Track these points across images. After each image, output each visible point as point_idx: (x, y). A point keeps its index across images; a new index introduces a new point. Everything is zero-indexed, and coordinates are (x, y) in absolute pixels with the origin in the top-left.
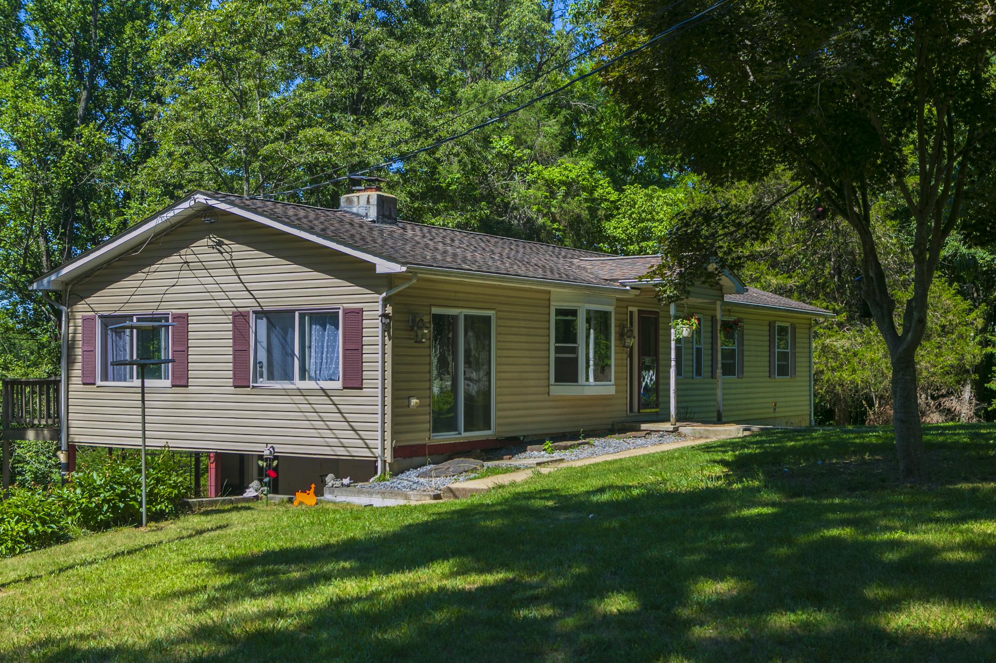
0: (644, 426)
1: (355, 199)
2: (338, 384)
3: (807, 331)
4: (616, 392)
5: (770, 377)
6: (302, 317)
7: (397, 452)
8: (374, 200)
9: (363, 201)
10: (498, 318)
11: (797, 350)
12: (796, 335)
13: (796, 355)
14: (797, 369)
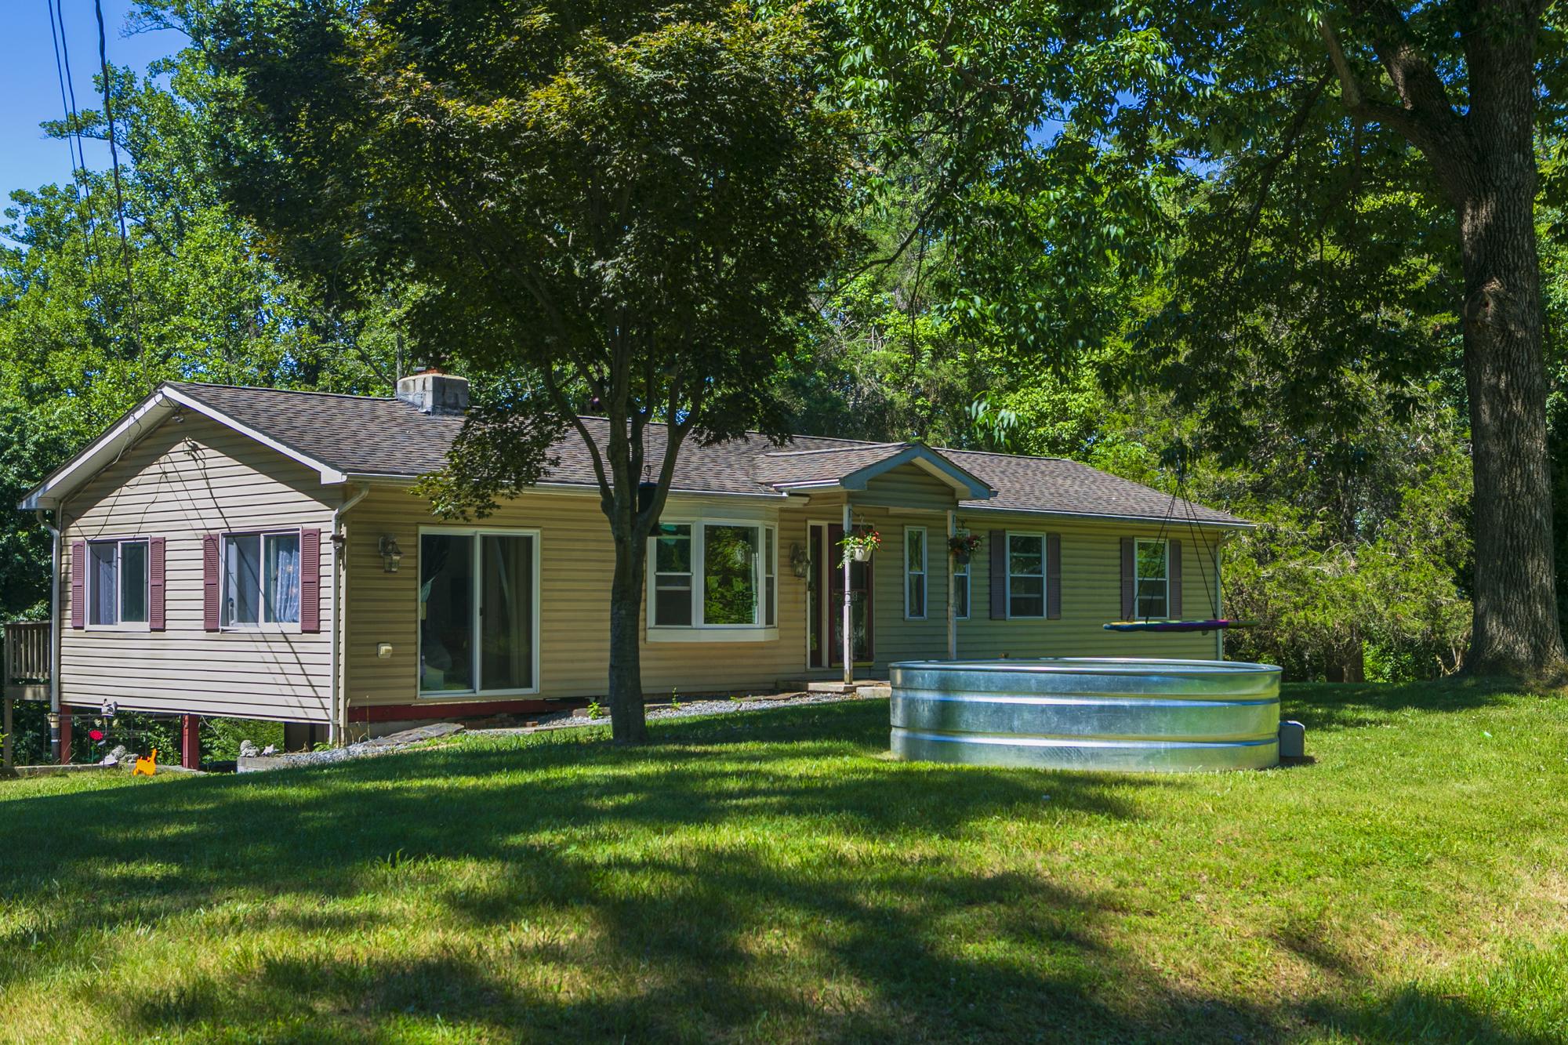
0: (812, 686)
1: (411, 384)
2: (297, 627)
4: (780, 637)
5: (1121, 618)
6: (268, 539)
7: (353, 714)
8: (429, 385)
9: (419, 384)
10: (544, 539)
11: (1184, 578)
12: (1184, 556)
13: (1184, 585)
14: (1184, 606)
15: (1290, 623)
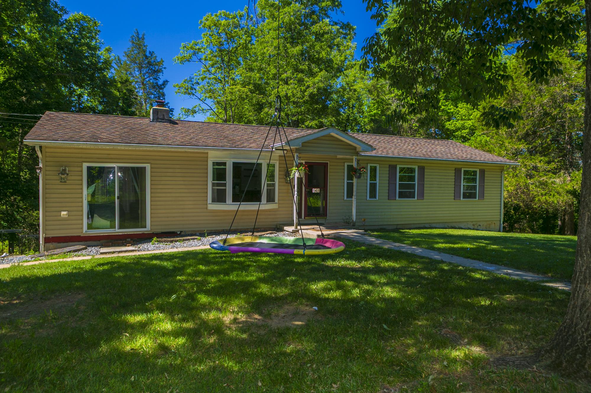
3: (500, 173)
4: (279, 207)
5: (454, 199)
8: (152, 111)
10: (151, 168)
11: (485, 184)
12: (486, 175)
13: (485, 187)
14: (485, 195)
15: (539, 200)
